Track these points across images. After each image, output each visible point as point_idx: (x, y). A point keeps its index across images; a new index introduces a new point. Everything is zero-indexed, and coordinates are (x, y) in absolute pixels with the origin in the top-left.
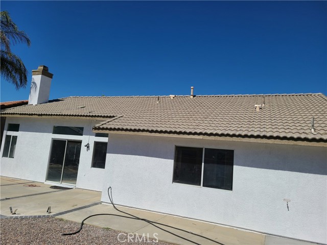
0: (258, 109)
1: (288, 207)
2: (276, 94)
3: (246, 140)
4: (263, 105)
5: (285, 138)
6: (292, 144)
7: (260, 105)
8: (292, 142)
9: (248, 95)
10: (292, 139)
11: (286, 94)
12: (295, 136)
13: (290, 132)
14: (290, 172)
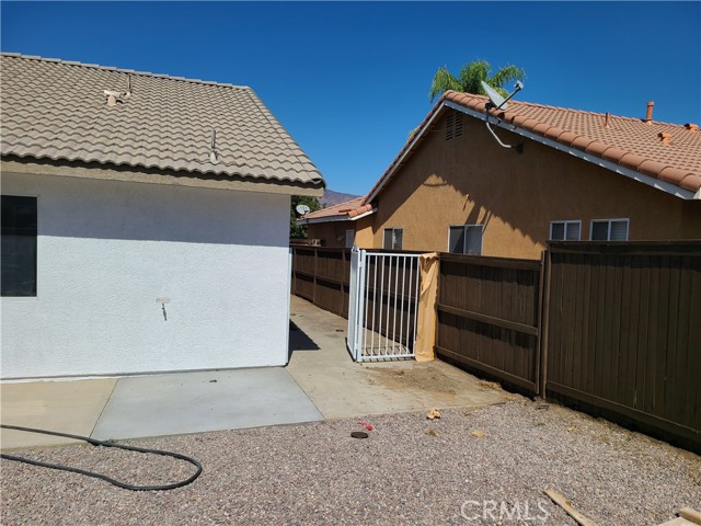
0: (112, 102)
1: (165, 314)
2: (162, 75)
3: (65, 171)
4: (128, 94)
5: (154, 170)
6: (169, 182)
7: (117, 94)
8: (169, 180)
9: (97, 66)
10: (169, 171)
11: (183, 79)
12: (176, 166)
13: (167, 157)
14: (170, 243)
